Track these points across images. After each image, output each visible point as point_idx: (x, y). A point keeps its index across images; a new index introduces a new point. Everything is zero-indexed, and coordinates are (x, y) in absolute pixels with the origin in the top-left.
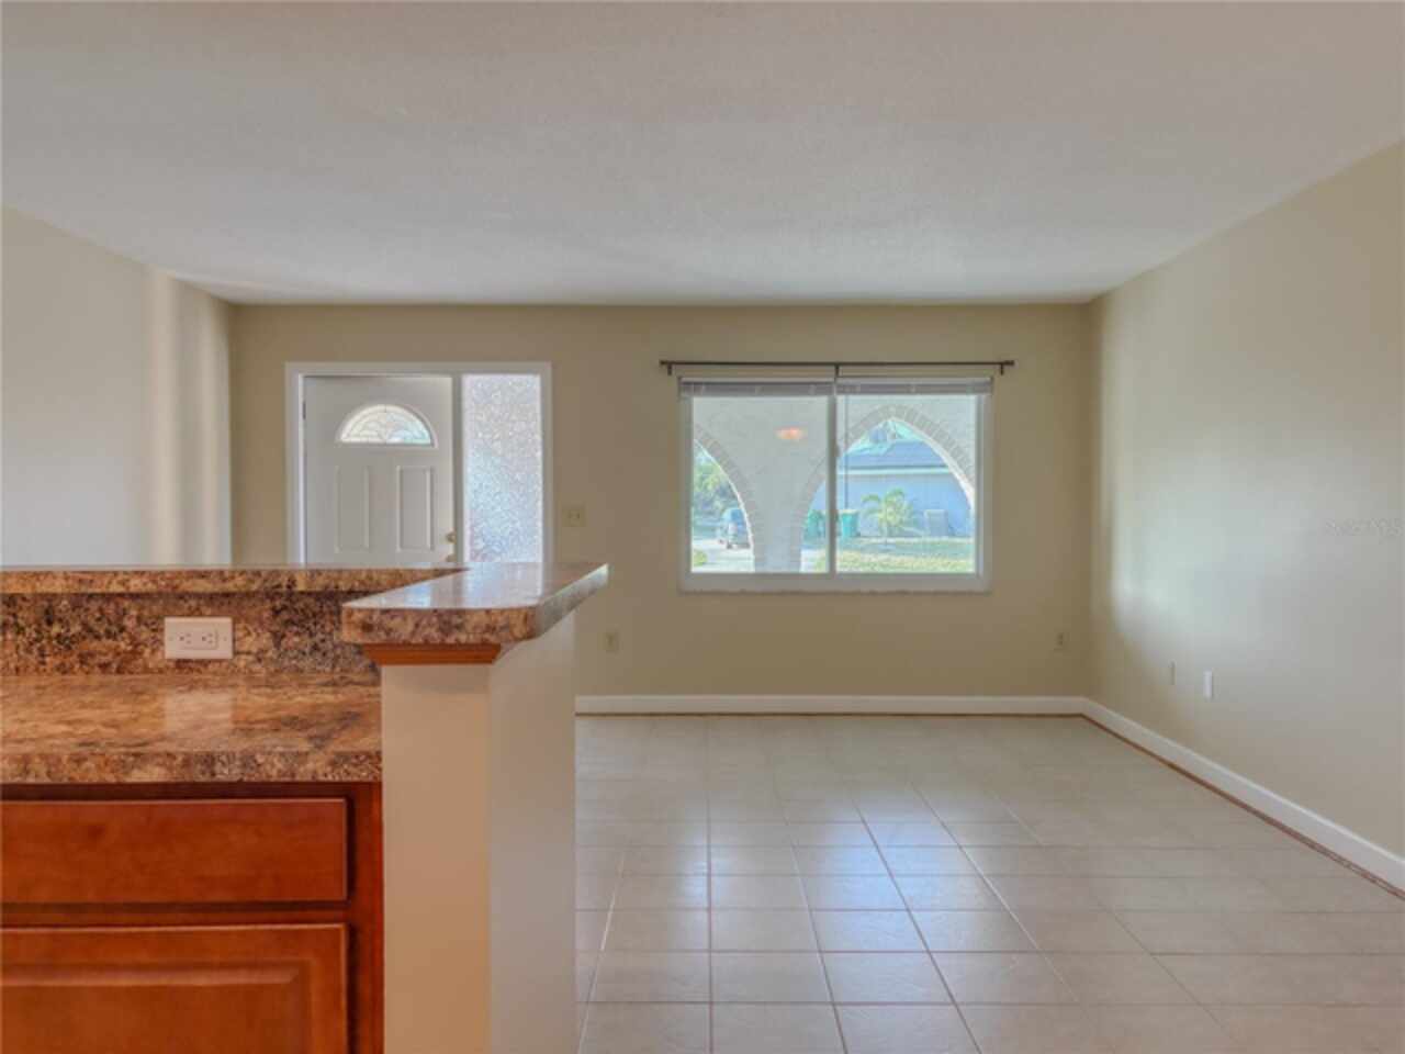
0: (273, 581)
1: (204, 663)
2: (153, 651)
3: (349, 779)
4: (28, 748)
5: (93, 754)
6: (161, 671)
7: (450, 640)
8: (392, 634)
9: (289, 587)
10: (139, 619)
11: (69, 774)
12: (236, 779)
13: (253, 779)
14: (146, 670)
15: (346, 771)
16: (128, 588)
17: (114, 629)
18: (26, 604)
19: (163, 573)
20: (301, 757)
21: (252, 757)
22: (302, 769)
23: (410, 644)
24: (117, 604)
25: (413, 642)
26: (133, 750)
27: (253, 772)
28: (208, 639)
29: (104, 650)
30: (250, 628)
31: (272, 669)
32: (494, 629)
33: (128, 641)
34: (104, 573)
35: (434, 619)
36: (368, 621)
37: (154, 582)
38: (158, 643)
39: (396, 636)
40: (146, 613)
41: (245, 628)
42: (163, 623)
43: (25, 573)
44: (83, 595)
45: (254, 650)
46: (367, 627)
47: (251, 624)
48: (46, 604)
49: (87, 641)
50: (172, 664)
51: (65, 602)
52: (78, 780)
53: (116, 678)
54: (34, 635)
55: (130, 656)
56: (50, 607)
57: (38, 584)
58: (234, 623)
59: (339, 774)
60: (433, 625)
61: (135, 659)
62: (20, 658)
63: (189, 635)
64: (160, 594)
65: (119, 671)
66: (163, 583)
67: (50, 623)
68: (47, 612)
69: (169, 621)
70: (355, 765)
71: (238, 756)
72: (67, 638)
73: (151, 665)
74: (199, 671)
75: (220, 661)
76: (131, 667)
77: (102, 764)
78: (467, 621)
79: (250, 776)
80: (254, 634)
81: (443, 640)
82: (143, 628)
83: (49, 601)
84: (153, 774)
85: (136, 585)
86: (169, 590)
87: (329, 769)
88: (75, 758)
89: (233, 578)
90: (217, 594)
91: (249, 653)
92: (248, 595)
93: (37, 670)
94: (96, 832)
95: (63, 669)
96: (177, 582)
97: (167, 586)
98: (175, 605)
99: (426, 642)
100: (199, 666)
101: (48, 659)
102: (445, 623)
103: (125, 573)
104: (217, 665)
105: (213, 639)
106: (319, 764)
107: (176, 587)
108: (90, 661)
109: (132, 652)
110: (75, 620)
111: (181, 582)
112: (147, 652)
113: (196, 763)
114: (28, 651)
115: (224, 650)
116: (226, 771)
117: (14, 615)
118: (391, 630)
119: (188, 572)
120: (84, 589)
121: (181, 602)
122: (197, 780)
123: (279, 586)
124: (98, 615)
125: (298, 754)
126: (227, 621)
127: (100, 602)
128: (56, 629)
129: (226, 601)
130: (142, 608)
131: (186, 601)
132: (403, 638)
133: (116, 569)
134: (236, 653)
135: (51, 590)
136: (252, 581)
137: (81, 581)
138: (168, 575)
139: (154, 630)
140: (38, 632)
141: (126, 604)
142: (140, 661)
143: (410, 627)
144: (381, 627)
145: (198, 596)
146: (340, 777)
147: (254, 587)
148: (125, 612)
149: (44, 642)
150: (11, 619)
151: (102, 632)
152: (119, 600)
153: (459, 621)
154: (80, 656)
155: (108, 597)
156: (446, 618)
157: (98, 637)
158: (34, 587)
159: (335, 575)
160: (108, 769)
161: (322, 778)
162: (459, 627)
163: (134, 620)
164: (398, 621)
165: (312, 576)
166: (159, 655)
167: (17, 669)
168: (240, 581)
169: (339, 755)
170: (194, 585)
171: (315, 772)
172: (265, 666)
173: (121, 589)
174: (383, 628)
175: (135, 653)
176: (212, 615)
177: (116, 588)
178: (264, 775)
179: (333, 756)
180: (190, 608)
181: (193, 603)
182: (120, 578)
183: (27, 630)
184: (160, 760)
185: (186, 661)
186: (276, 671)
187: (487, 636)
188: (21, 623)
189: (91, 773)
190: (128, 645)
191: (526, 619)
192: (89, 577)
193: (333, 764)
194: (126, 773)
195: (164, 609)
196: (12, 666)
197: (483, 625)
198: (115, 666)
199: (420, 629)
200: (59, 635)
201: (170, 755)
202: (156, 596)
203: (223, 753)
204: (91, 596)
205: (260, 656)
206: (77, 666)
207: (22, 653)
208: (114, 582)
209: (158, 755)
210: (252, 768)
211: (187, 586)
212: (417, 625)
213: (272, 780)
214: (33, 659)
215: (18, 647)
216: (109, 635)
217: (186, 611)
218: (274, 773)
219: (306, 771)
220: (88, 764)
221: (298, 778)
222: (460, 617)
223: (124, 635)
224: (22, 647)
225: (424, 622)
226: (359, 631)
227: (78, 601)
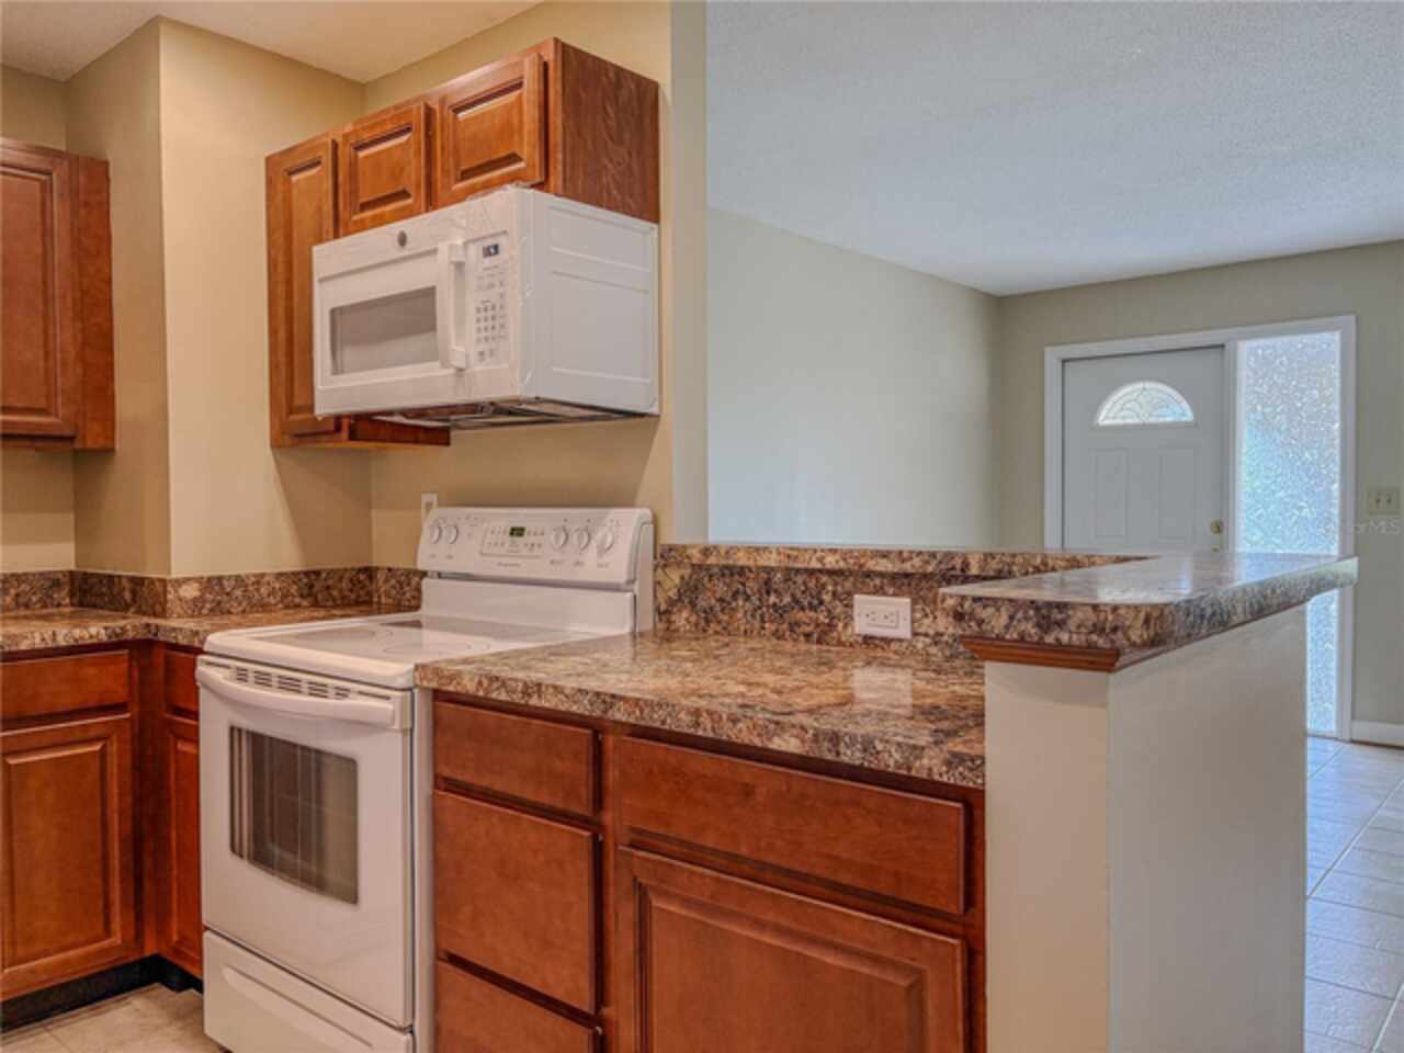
0: (947, 563)
1: (888, 641)
2: (846, 626)
3: (964, 783)
4: (702, 703)
5: (745, 717)
6: (851, 645)
7: (1050, 639)
8: (984, 627)
9: (963, 570)
10: (834, 594)
11: (729, 733)
12: (858, 762)
13: (873, 766)
14: (840, 643)
15: (961, 774)
16: (824, 565)
17: (815, 602)
18: (752, 576)
19: (851, 551)
20: (918, 750)
21: (872, 742)
22: (917, 764)
23: (1003, 639)
24: (817, 580)
25: (1008, 637)
26: (776, 718)
27: (872, 759)
28: (891, 618)
29: (807, 621)
30: (928, 610)
31: (948, 653)
32: (1103, 629)
33: (826, 614)
34: (806, 550)
35: (1031, 613)
36: (959, 609)
37: (845, 559)
38: (849, 618)
39: (989, 628)
40: (839, 589)
41: (923, 610)
42: (852, 599)
43: (750, 547)
44: (792, 569)
45: (931, 632)
46: (959, 616)
47: (928, 606)
48: (764, 575)
49: (795, 611)
50: (860, 639)
51: (779, 575)
52: (734, 739)
53: (815, 648)
54: (758, 603)
55: (827, 628)
56: (769, 579)
57: (758, 558)
58: (914, 602)
59: (953, 775)
60: (1030, 618)
61: (830, 631)
62: (748, 622)
63: (873, 613)
64: (851, 573)
65: (819, 642)
66: (852, 561)
67: (768, 593)
68: (766, 583)
69: (857, 597)
70: (971, 769)
71: (860, 740)
72: (780, 608)
73: (843, 639)
74: (883, 649)
75: (901, 640)
76: (828, 638)
77: (751, 727)
78: (1069, 617)
79: (871, 762)
80: (931, 616)
81: (1041, 638)
82: (838, 603)
83: (768, 573)
84: (788, 744)
85: (831, 561)
86: (856, 568)
87: (944, 769)
88: (733, 717)
89: (911, 559)
90: (897, 574)
91: (926, 635)
92: (926, 576)
93: (759, 633)
94: (748, 791)
95: (778, 635)
96: (862, 561)
97: (855, 564)
98: (863, 583)
99: (1022, 639)
100: (882, 644)
101: (767, 625)
102: (1044, 618)
103: (822, 550)
104: (898, 644)
105: (894, 618)
106: (935, 761)
107: (861, 566)
108: (798, 630)
109: (829, 625)
110: (786, 592)
111: (866, 561)
112: (840, 625)
113: (824, 739)
114: (753, 616)
115: (904, 631)
116: (849, 752)
117: (743, 584)
118: (983, 621)
119: (872, 552)
120: (791, 564)
121: (868, 580)
122: (824, 757)
123: (953, 568)
124: (803, 588)
125: (914, 747)
126: (907, 600)
127: (805, 576)
128: (773, 599)
129: (906, 581)
130: (836, 584)
131: (872, 580)
132: (996, 631)
133: (816, 547)
134: (915, 634)
135: (766, 563)
136: (927, 562)
137: (789, 556)
138: (856, 554)
139: (846, 606)
140: (760, 600)
141: (824, 579)
142: (835, 634)
143: (1004, 620)
144: (972, 615)
145: (881, 575)
146: (955, 780)
147: (930, 569)
148: (824, 586)
149: (764, 609)
150: (741, 587)
151: (806, 604)
152: (819, 575)
153: (1059, 617)
154: (790, 624)
155: (811, 572)
156: (1044, 612)
157: (803, 609)
158: (755, 560)
159: (1008, 560)
160: (755, 733)
161: (937, 777)
162: (1061, 624)
163: (830, 594)
164: (990, 610)
165: (985, 560)
166: (849, 631)
167: (746, 632)
168: (917, 561)
169: (955, 755)
170: (877, 564)
171: (930, 769)
172: (942, 650)
173: (819, 566)
174: (975, 619)
175: (832, 626)
176: (895, 595)
177: (815, 565)
178: (882, 764)
179: (948, 756)
180: (875, 586)
181: (878, 581)
182: (819, 554)
183: (753, 598)
184: (795, 732)
185: (872, 638)
186: (952, 656)
187: (1094, 637)
188: (749, 592)
189: (743, 734)
190: (826, 618)
191: (1147, 621)
192: (795, 553)
193: (949, 763)
194: (770, 739)
195: (854, 585)
196: (742, 628)
197: (1090, 623)
198: (815, 636)
199: (1015, 623)
200: (775, 605)
201: (803, 728)
202: (847, 573)
203: (846, 734)
204: (798, 571)
205: (937, 639)
206: (788, 633)
207: (749, 617)
208: (814, 558)
209: (793, 726)
210: (872, 754)
211: (871, 565)
212: (1011, 618)
213: (890, 770)
214: (757, 624)
215: (746, 612)
216: (811, 607)
217: (872, 589)
218: (891, 762)
219: (922, 767)
220: (740, 725)
221: (913, 773)
222: (1061, 612)
223: (823, 608)
224: (749, 613)
225: (1020, 615)
226: (951, 619)
227: (790, 573)
